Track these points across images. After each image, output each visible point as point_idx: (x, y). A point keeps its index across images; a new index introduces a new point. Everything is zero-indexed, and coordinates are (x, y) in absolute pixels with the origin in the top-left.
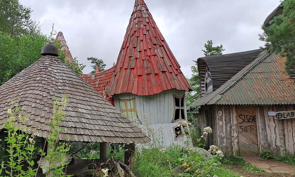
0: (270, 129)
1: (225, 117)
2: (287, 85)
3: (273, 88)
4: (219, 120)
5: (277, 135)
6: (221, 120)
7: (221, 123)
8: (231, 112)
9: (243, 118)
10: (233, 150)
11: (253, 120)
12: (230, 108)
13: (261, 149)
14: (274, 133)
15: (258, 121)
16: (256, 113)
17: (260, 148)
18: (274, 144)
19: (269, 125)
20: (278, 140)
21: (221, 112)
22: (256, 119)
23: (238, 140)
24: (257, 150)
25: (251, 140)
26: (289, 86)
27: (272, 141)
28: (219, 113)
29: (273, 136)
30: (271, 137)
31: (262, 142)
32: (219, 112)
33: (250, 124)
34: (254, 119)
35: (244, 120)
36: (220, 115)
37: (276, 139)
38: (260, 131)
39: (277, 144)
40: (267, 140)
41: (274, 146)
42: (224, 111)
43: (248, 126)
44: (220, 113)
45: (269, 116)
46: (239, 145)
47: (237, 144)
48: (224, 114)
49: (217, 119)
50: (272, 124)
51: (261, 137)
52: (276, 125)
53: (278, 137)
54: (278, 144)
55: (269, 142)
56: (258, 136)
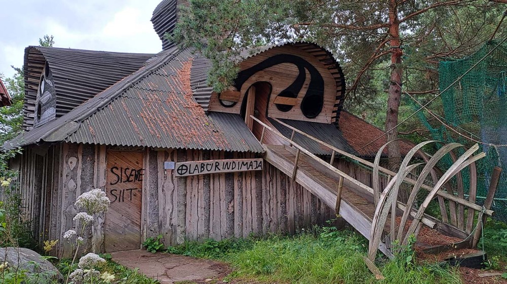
0: (165, 195)
1: (83, 170)
2: (195, 117)
3: (174, 119)
4: (69, 177)
5: (174, 204)
6: (74, 178)
7: (71, 184)
8: (96, 161)
9: (119, 173)
10: (93, 240)
11: (136, 177)
12: (94, 153)
13: (145, 234)
14: (170, 201)
15: (146, 180)
16: (144, 165)
17: (143, 233)
18: (168, 222)
19: (163, 186)
20: (175, 214)
21: (73, 160)
22: (142, 175)
23: (106, 219)
24: (139, 236)
25: (129, 216)
26: (197, 119)
27: (165, 217)
28: (69, 163)
29: (169, 206)
30: (164, 209)
31: (148, 220)
32: (70, 160)
33: (130, 185)
34: (138, 176)
35: (120, 176)
36: (72, 166)
37: (172, 213)
38: (147, 198)
39: (173, 221)
40: (157, 215)
41: (168, 226)
42: (80, 157)
43: (127, 190)
44: (71, 163)
45: (166, 170)
46: (104, 230)
47: (103, 227)
48: (80, 165)
49: (64, 176)
50: (169, 185)
51: (147, 210)
52: (174, 187)
53: (176, 209)
54: (175, 221)
55: (161, 218)
56: (143, 209)
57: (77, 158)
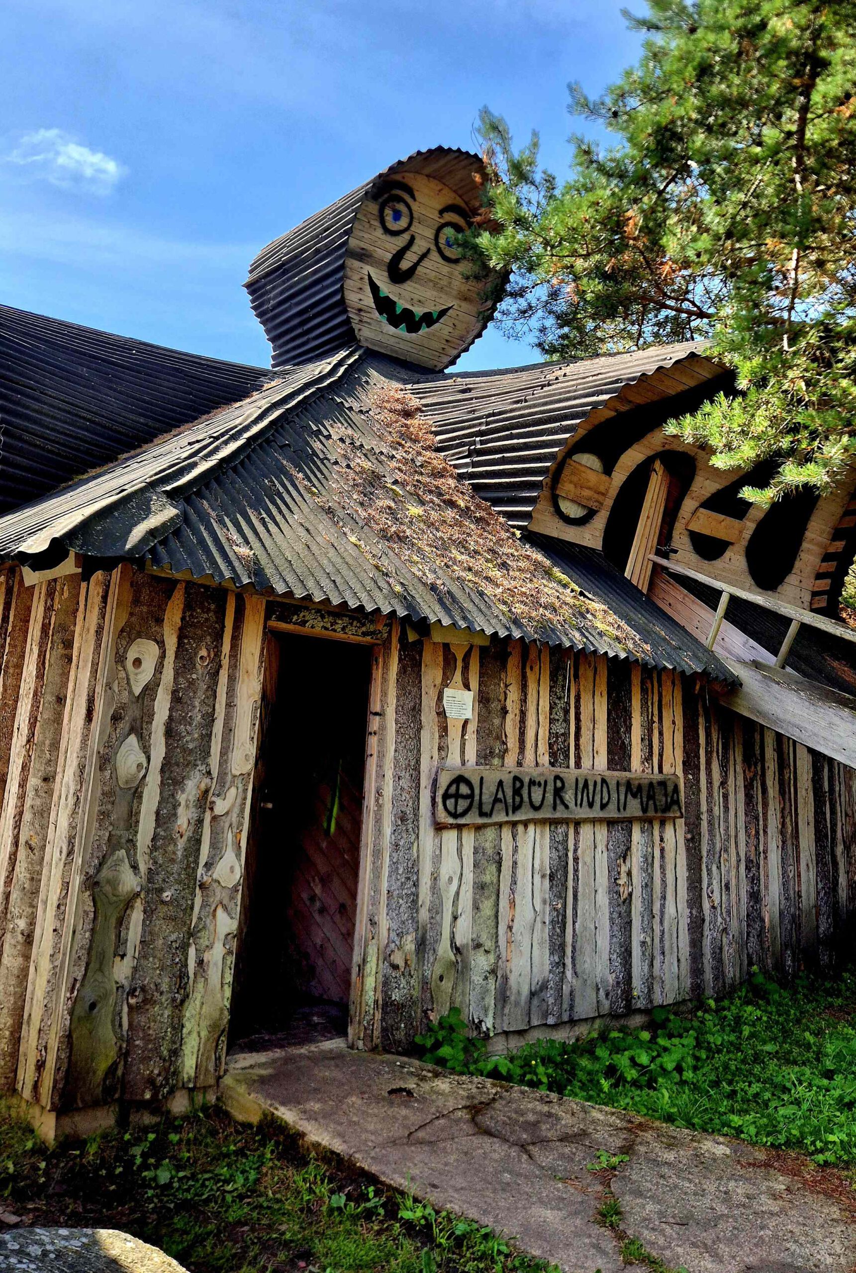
1: (176, 700)
4: (123, 728)
6: (140, 730)
8: (224, 664)
10: (188, 1015)
12: (222, 629)
19: (435, 785)
20: (467, 898)
27: (436, 912)
29: (449, 867)
32: (133, 652)
36: (141, 680)
39: (461, 930)
40: (413, 902)
41: (444, 946)
42: (171, 643)
44: (138, 662)
47: (230, 952)
48: (168, 676)
53: (470, 876)
57: (161, 644)
